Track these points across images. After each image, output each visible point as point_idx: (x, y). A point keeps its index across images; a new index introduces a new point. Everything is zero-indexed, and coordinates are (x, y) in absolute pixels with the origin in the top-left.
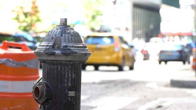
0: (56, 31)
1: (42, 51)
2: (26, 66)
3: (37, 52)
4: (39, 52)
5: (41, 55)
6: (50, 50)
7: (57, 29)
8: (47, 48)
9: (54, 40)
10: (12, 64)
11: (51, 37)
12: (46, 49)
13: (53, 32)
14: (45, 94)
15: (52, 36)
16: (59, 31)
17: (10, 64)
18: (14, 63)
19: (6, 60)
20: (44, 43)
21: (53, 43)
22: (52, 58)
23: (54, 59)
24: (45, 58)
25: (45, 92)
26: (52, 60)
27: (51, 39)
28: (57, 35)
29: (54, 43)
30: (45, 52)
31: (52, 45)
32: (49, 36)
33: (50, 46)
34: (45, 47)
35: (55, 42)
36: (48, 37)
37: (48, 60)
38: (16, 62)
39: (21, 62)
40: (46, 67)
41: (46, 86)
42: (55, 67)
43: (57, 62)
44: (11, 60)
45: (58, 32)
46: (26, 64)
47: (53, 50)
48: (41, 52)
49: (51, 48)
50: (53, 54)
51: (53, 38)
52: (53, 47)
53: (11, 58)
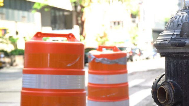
0: (182, 16)
1: (167, 42)
2: (117, 63)
3: (160, 44)
4: (162, 44)
5: (165, 47)
6: (177, 40)
7: (182, 14)
8: (174, 37)
9: (180, 27)
10: (106, 62)
11: (176, 25)
12: (172, 39)
13: (178, 17)
14: (173, 96)
15: (178, 22)
16: (186, 16)
17: (105, 62)
18: (108, 61)
19: (102, 60)
20: (168, 32)
21: (180, 30)
22: (181, 50)
23: (184, 51)
24: (171, 50)
25: (173, 94)
26: (179, 53)
27: (176, 27)
28: (185, 21)
29: (181, 32)
30: (171, 43)
31: (179, 33)
32: (174, 23)
33: (177, 35)
34: (170, 37)
35: (182, 29)
36: (172, 24)
37: (174, 53)
38: (109, 60)
39: (114, 60)
40: (172, 62)
41: (174, 86)
42: (185, 61)
43: (187, 55)
44: (106, 59)
45: (184, 17)
46: (117, 61)
47: (181, 40)
48: (165, 43)
49: (179, 37)
50: (183, 45)
51: (179, 25)
52: (181, 35)
53: (106, 58)
